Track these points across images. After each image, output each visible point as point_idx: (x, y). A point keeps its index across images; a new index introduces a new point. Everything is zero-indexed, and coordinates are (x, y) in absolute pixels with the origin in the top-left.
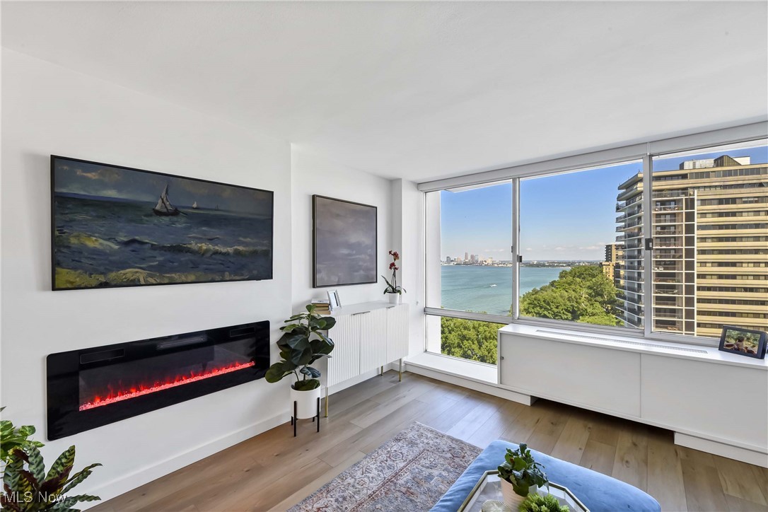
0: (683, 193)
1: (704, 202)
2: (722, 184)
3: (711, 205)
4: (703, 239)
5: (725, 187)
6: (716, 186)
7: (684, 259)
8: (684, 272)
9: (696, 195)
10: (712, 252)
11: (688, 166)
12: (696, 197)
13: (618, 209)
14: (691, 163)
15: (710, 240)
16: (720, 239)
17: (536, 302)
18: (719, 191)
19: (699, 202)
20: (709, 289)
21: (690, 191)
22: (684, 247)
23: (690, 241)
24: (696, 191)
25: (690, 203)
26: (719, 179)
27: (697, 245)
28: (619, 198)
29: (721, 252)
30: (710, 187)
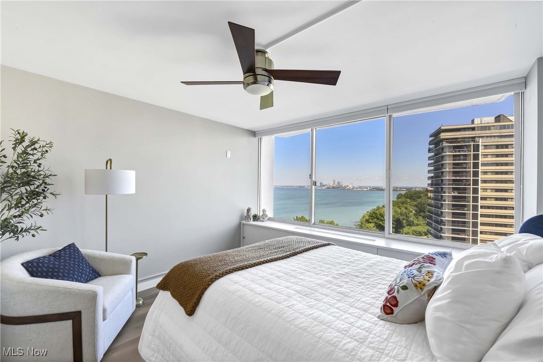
0: (472, 141)
1: (486, 147)
2: (499, 134)
3: (491, 149)
4: (485, 173)
5: (501, 137)
6: (495, 136)
7: (472, 187)
8: (471, 195)
9: (481, 142)
10: (491, 181)
11: (477, 121)
12: (480, 144)
13: (430, 151)
14: (479, 119)
15: (490, 174)
16: (497, 173)
17: (374, 215)
18: (497, 139)
19: (483, 147)
20: (489, 207)
21: (477, 139)
22: (472, 178)
23: (476, 174)
24: (480, 139)
25: (476, 148)
26: (497, 131)
27: (481, 177)
28: (430, 143)
29: (497, 182)
30: (491, 136)
